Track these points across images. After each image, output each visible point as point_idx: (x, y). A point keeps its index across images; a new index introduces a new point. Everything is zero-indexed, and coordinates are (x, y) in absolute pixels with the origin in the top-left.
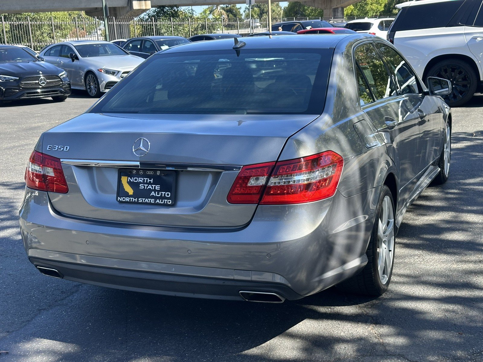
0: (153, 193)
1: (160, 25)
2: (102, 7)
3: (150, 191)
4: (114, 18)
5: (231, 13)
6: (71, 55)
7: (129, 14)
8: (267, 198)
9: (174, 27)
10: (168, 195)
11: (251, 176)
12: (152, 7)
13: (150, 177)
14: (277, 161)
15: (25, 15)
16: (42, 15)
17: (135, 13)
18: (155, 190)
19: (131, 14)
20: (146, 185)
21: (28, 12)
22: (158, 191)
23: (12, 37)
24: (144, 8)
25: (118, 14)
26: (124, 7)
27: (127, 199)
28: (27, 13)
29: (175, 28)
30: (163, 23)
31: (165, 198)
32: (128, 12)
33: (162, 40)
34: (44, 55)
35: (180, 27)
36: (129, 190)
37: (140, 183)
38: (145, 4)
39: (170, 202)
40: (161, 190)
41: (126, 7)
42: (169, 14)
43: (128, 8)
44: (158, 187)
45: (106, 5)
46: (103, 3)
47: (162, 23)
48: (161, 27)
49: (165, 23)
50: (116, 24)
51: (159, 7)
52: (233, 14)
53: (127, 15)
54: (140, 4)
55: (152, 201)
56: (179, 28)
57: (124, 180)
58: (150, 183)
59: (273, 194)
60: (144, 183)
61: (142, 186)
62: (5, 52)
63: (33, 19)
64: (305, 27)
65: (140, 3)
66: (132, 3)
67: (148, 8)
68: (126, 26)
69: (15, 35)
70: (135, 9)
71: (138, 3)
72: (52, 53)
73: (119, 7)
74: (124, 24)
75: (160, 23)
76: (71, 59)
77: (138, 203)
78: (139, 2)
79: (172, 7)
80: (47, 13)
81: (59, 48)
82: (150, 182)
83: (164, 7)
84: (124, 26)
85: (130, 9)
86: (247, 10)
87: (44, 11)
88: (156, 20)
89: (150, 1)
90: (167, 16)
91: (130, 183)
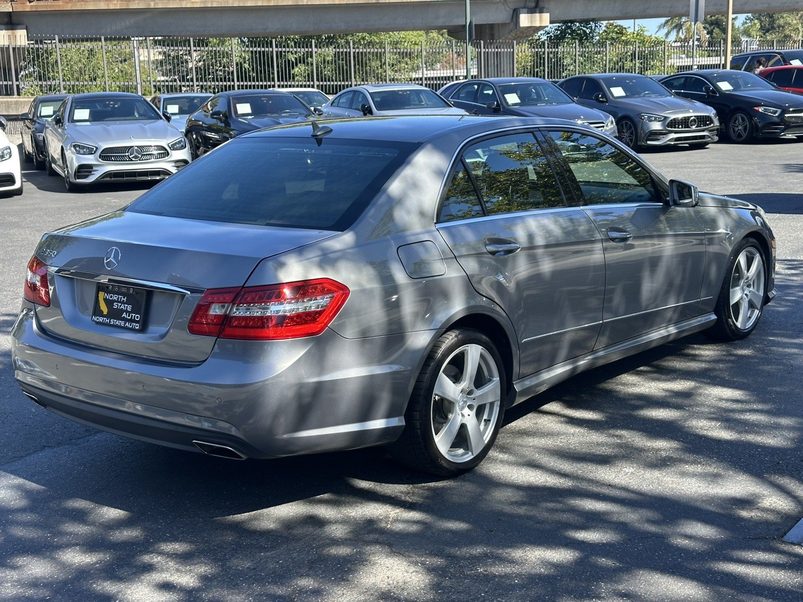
0: (124, 315)
1: (563, 52)
2: (464, 24)
3: (122, 311)
4: (482, 42)
5: (718, 28)
6: (363, 106)
7: (514, 35)
8: (228, 331)
9: (587, 55)
10: (137, 317)
11: (213, 303)
12: (551, 22)
13: (124, 295)
14: (243, 287)
15: (358, 36)
16: (383, 36)
17: (522, 32)
18: (126, 311)
19: (516, 35)
20: (120, 304)
21: (363, 32)
22: (130, 313)
23: (336, 70)
24: (537, 24)
25: (496, 34)
26: (506, 24)
27: (101, 319)
28: (361, 34)
29: (588, 57)
30: (568, 50)
31: (134, 321)
32: (511, 31)
33: (513, 84)
34: (332, 104)
35: (596, 56)
36: (104, 308)
37: (115, 301)
38: (541, 18)
39: (137, 326)
40: (132, 312)
41: (508, 23)
42: (580, 34)
43: (512, 25)
44: (129, 308)
45: (471, 23)
46: (466, 19)
47: (565, 50)
48: (563, 56)
49: (571, 50)
50: (484, 52)
51: (565, 22)
52: (721, 29)
53: (510, 36)
54: (531, 19)
55: (122, 323)
56: (594, 57)
57: (102, 295)
58: (123, 303)
59: (236, 326)
60: (118, 302)
61: (115, 306)
62: (268, 101)
63: (369, 42)
64: (787, 61)
65: (531, 17)
66: (519, 17)
67: (543, 25)
68: (507, 55)
69: (339, 68)
70: (523, 27)
71: (528, 16)
72: (343, 103)
73: (499, 24)
74: (504, 52)
75: (562, 50)
76: (362, 113)
77: (109, 325)
78: (530, 15)
79: (586, 22)
80: (391, 33)
81: (350, 96)
82: (123, 300)
83: (572, 22)
84: (503, 55)
85: (514, 27)
86: (748, 21)
87: (387, 30)
88: (557, 45)
89: (548, 14)
90: (576, 37)
91: (105, 300)
